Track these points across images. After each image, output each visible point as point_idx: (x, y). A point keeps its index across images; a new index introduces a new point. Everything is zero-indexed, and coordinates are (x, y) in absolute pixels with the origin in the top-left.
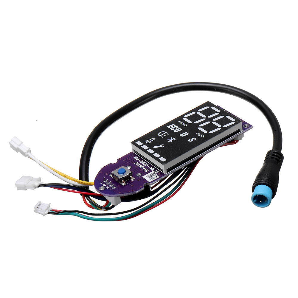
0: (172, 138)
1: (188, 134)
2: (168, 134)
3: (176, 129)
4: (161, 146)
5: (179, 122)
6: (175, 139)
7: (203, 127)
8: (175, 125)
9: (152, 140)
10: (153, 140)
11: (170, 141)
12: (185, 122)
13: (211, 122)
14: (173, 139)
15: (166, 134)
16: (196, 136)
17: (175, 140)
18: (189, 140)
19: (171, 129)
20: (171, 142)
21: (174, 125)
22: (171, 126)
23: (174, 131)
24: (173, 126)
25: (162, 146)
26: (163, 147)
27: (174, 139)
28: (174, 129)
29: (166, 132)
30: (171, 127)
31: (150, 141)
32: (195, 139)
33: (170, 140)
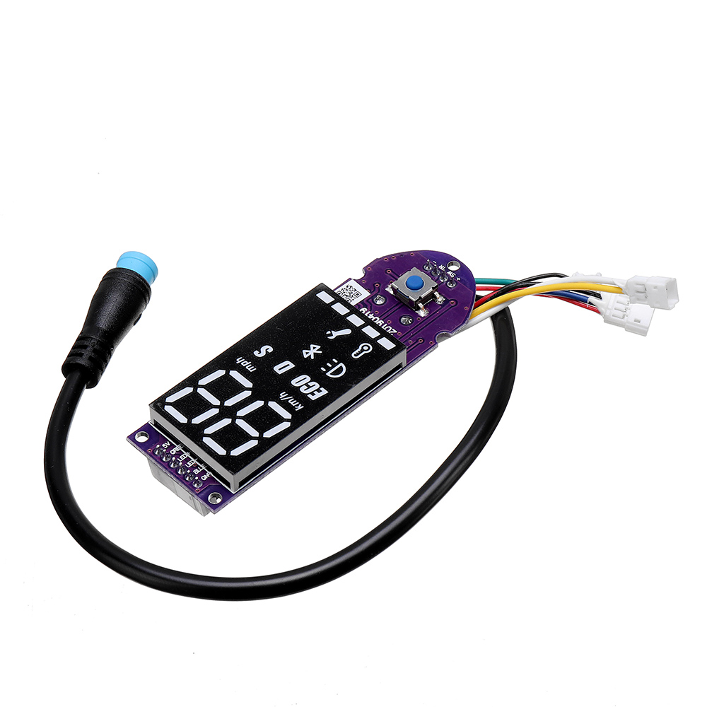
0: (312, 358)
1: (276, 369)
2: (322, 369)
3: (306, 384)
4: (335, 334)
5: (300, 407)
6: (305, 354)
7: (241, 388)
8: (310, 396)
9: (357, 351)
10: (355, 353)
11: (314, 348)
12: (285, 405)
13: (222, 403)
14: (308, 355)
15: (328, 369)
16: (255, 361)
17: (304, 352)
18: (271, 350)
19: (317, 386)
20: (312, 346)
21: (313, 398)
22: (318, 395)
23: (309, 379)
24: (312, 394)
25: (331, 335)
26: (329, 332)
27: (307, 353)
28: (310, 384)
29: (328, 374)
30: (318, 390)
31: (363, 350)
32: (256, 353)
33: (315, 351)
